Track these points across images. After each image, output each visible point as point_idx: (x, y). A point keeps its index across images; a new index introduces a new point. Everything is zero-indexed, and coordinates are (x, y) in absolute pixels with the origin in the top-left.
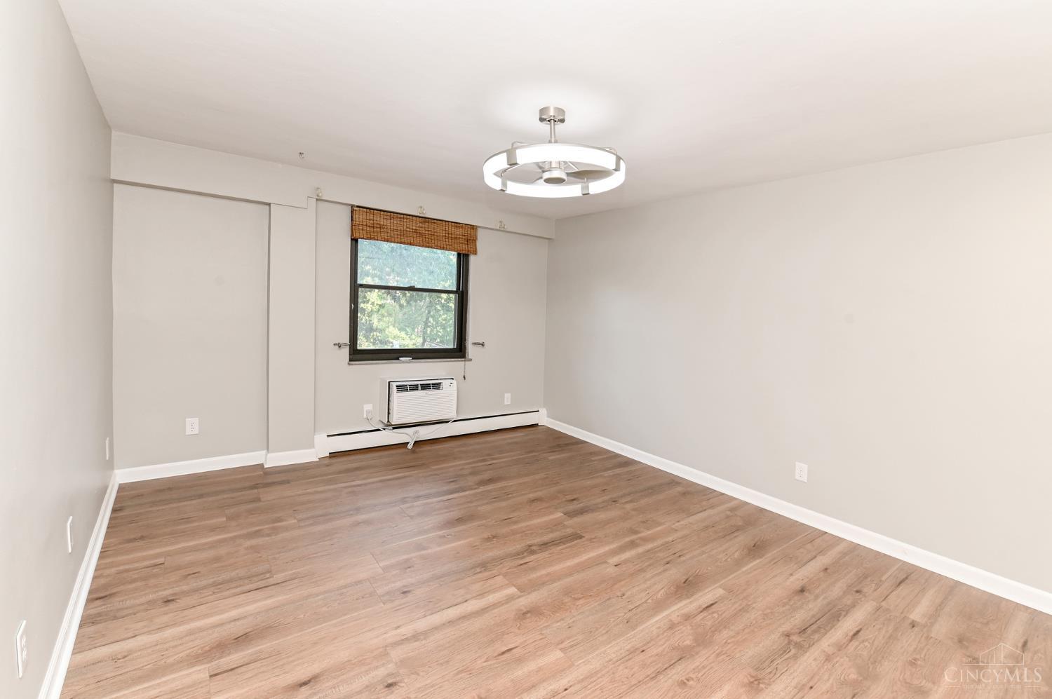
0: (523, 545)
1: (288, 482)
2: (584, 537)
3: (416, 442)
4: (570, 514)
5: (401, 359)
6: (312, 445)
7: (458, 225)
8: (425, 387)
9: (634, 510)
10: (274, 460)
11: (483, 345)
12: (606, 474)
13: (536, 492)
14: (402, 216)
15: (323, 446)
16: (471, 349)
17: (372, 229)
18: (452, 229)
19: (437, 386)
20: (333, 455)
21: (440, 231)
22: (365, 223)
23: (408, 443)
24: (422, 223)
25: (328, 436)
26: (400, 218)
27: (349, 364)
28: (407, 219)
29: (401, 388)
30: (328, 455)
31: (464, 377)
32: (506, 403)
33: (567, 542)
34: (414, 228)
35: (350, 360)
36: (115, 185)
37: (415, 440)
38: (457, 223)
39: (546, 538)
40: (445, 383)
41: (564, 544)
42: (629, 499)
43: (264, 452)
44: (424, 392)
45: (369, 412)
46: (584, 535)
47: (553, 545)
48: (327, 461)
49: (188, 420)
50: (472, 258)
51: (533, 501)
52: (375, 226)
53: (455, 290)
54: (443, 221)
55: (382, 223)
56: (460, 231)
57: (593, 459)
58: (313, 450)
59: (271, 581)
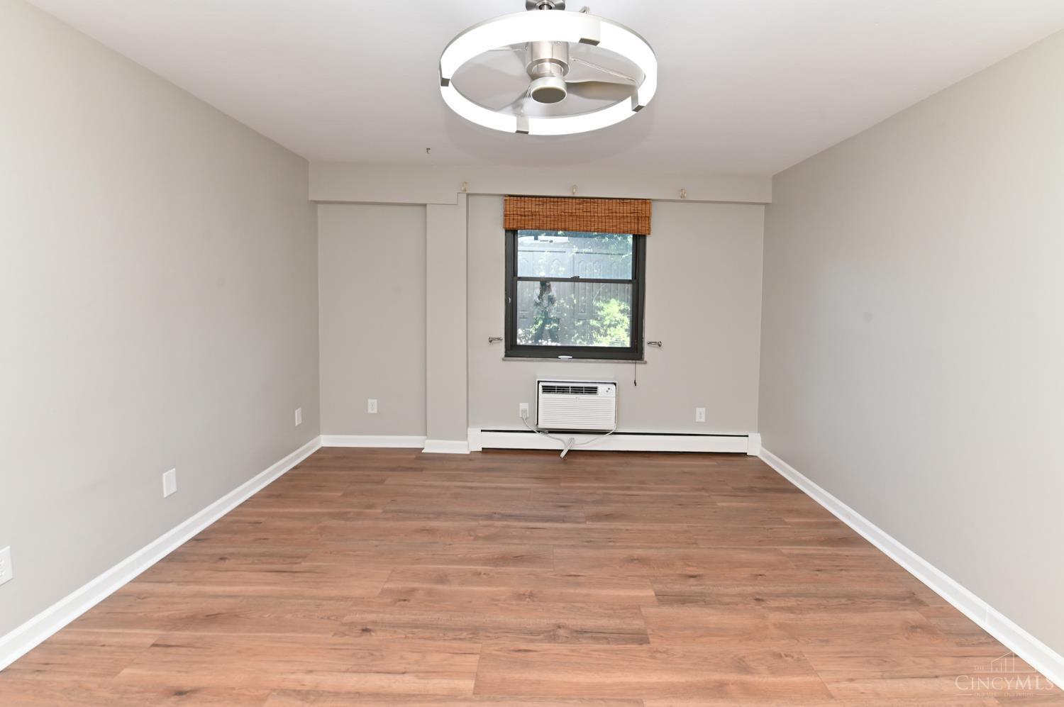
0: (553, 621)
1: (421, 470)
2: (649, 643)
3: (569, 451)
4: (663, 598)
5: (560, 357)
6: (465, 437)
7: (625, 201)
8: (577, 390)
9: (780, 626)
10: (433, 446)
11: (660, 346)
12: (786, 549)
13: (650, 548)
14: (556, 200)
15: (476, 441)
16: (648, 351)
17: (523, 218)
18: (615, 207)
19: (593, 391)
20: (485, 450)
21: (601, 210)
22: (515, 213)
23: (562, 450)
24: (579, 204)
25: (482, 431)
26: (554, 202)
27: (503, 360)
28: (561, 202)
29: (547, 389)
30: (481, 450)
31: (635, 383)
32: (698, 419)
33: (617, 641)
34: (570, 211)
35: (506, 356)
36: (319, 205)
37: (568, 448)
38: (623, 199)
39: (590, 623)
40: (601, 388)
41: (608, 643)
42: (792, 603)
43: (424, 437)
44: (574, 396)
45: (524, 411)
46: (651, 640)
47: (592, 638)
48: (480, 456)
49: (370, 401)
50: (649, 240)
51: (632, 560)
52: (527, 213)
53: (630, 278)
54: (605, 199)
55: (533, 210)
56: (627, 208)
57: (787, 520)
58: (466, 442)
59: (296, 568)
